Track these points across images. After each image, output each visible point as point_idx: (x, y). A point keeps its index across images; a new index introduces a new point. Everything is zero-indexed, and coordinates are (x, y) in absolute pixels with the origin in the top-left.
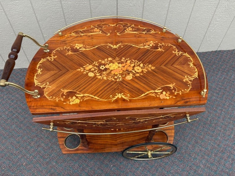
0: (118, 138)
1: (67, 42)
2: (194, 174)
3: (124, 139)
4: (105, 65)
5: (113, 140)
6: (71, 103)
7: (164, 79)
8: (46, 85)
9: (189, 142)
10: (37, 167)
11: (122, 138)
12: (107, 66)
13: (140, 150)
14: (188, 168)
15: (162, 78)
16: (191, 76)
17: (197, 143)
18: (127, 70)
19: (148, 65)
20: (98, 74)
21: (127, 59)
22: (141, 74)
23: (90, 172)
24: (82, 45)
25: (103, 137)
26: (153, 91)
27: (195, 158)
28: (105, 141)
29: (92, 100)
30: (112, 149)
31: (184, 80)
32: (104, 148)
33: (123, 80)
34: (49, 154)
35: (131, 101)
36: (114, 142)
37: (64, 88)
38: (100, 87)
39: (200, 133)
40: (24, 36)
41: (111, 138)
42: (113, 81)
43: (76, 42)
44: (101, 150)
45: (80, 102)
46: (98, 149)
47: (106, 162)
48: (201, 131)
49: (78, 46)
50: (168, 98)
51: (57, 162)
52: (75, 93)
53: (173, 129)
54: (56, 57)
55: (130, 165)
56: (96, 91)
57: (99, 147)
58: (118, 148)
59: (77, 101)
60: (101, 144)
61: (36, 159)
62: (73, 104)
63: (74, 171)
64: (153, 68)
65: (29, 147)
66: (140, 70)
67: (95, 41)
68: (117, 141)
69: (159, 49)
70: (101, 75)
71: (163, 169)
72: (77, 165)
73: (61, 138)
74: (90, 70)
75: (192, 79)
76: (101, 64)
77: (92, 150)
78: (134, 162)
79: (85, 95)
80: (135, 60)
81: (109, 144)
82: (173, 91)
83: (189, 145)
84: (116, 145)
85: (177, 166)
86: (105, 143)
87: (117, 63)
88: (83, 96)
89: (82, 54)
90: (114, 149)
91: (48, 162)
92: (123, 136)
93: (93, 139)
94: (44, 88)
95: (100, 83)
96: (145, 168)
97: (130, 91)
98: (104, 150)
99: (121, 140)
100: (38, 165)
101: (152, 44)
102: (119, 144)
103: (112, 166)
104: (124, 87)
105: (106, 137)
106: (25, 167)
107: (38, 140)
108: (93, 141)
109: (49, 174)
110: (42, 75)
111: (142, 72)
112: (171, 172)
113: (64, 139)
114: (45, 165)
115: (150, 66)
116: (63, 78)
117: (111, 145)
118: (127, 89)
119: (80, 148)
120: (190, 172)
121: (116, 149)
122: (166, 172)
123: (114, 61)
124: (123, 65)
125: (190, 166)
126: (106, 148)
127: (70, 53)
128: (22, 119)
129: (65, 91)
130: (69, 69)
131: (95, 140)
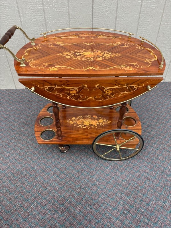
0: (89, 134)
1: (50, 41)
2: (162, 174)
3: (95, 135)
4: (79, 53)
5: (84, 135)
6: (51, 70)
7: (128, 60)
8: (31, 60)
9: (157, 148)
10: (13, 162)
11: (93, 134)
12: (81, 53)
13: (109, 143)
14: (156, 169)
15: (127, 60)
16: (151, 59)
17: (164, 149)
18: (98, 56)
19: (115, 54)
20: (73, 57)
21: (98, 50)
22: (110, 58)
23: (62, 168)
24: (62, 43)
25: (75, 133)
26: (119, 66)
27: (163, 161)
28: (77, 135)
29: (68, 69)
30: (84, 142)
31: (145, 61)
32: (76, 141)
33: (94, 60)
34: (25, 152)
35: (100, 71)
36: (86, 137)
37: (45, 63)
38: (75, 63)
39: (168, 141)
40: (17, 29)
41: (83, 134)
42: (85, 61)
43: (57, 41)
44: (73, 142)
45: (58, 70)
46: (70, 141)
47: (77, 161)
48: (168, 140)
49: (58, 43)
50: (131, 70)
51: (31, 159)
52: (54, 65)
53: (140, 129)
54: (40, 47)
55: (100, 164)
56: (71, 65)
57: (71, 140)
58: (89, 141)
59: (56, 69)
60: (74, 138)
61: (13, 155)
62: (52, 71)
63: (46, 166)
64: (119, 55)
65: (7, 146)
66: (109, 56)
67: (72, 41)
68: (88, 136)
69: (125, 46)
70: (76, 57)
71: (132, 169)
72: (50, 162)
73: (37, 132)
74: (67, 55)
75: (152, 61)
76: (76, 52)
77: (65, 142)
78: (104, 162)
79: (62, 66)
80: (105, 51)
81: (80, 138)
82: (136, 66)
83: (157, 151)
84: (87, 139)
85: (146, 166)
86: (77, 137)
87: (90, 52)
88: (61, 67)
89: (62, 47)
90: (85, 142)
91: (23, 158)
92: (94, 133)
93: (66, 134)
94: (29, 62)
95: (75, 61)
96: (114, 167)
97: (99, 66)
98: (76, 142)
99: (92, 136)
100: (14, 161)
101: (119, 43)
102: (90, 138)
103: (82, 164)
104: (95, 64)
105: (78, 133)
106: (2, 161)
107: (16, 141)
108: (67, 135)
109: (23, 167)
110: (28, 56)
111: (111, 57)
112: (139, 171)
113: (40, 133)
114: (20, 161)
115: (117, 54)
116: (45, 58)
117: (83, 138)
118: (97, 64)
119: (54, 140)
120: (157, 172)
121: (87, 142)
122: (135, 171)
123: (87, 51)
124: (95, 53)
125: (158, 167)
126: (78, 141)
127: (52, 46)
128: (4, 125)
129: (46, 64)
130: (51, 54)
131: (69, 135)
